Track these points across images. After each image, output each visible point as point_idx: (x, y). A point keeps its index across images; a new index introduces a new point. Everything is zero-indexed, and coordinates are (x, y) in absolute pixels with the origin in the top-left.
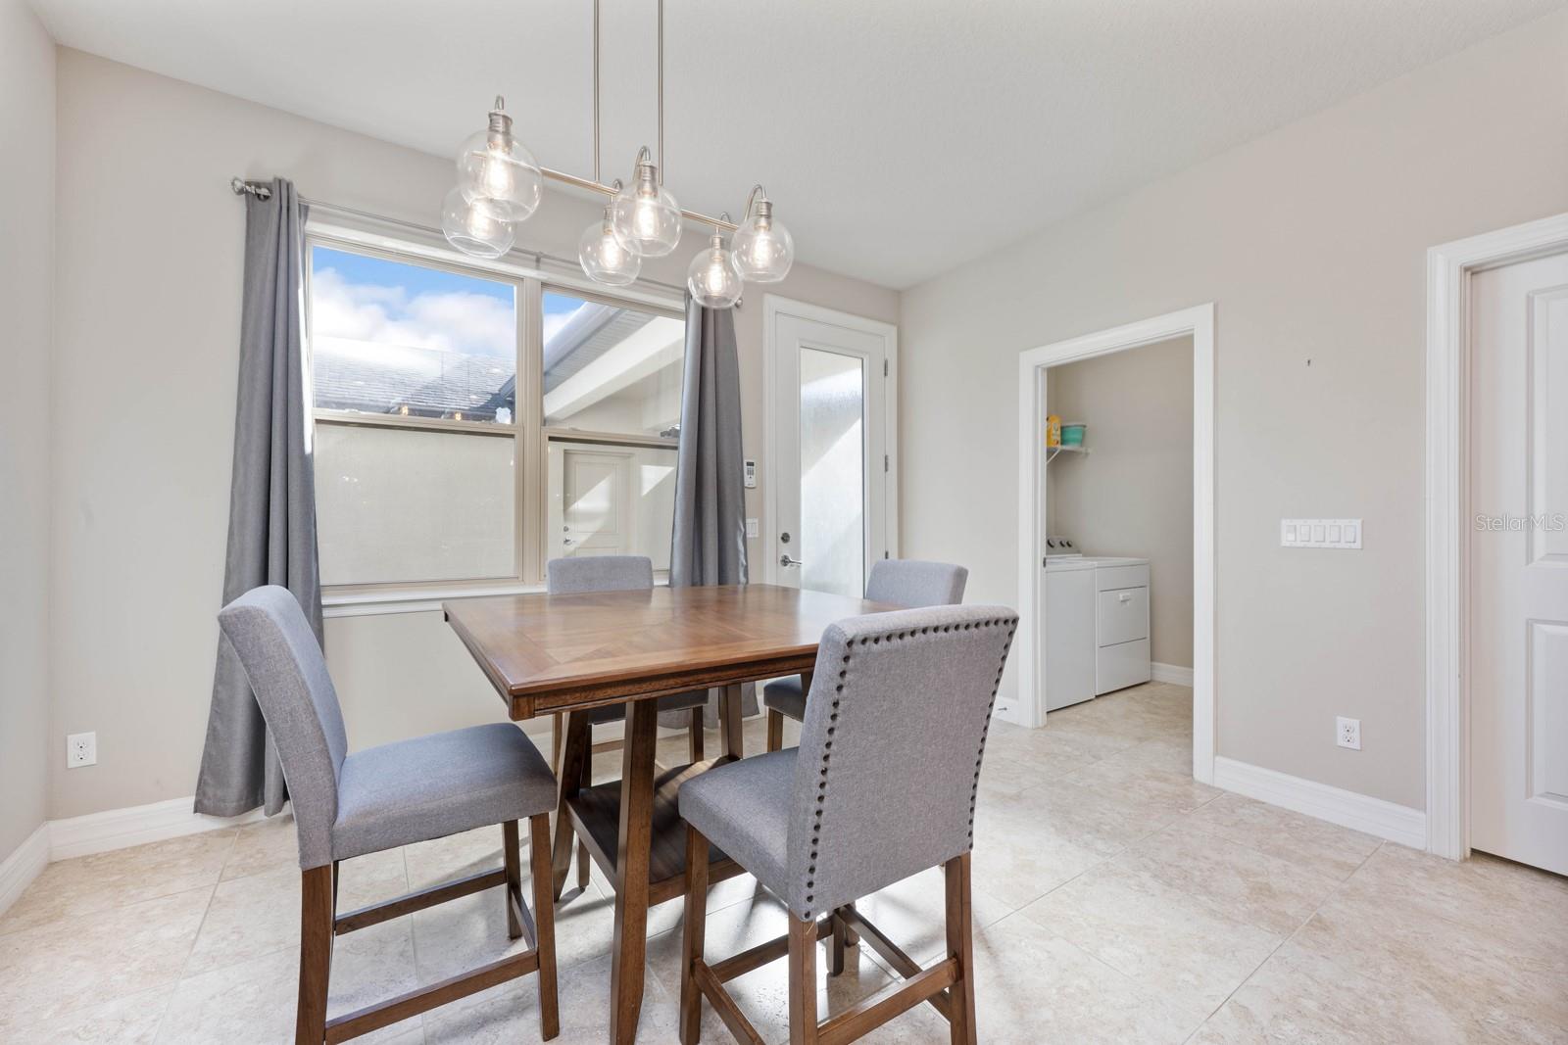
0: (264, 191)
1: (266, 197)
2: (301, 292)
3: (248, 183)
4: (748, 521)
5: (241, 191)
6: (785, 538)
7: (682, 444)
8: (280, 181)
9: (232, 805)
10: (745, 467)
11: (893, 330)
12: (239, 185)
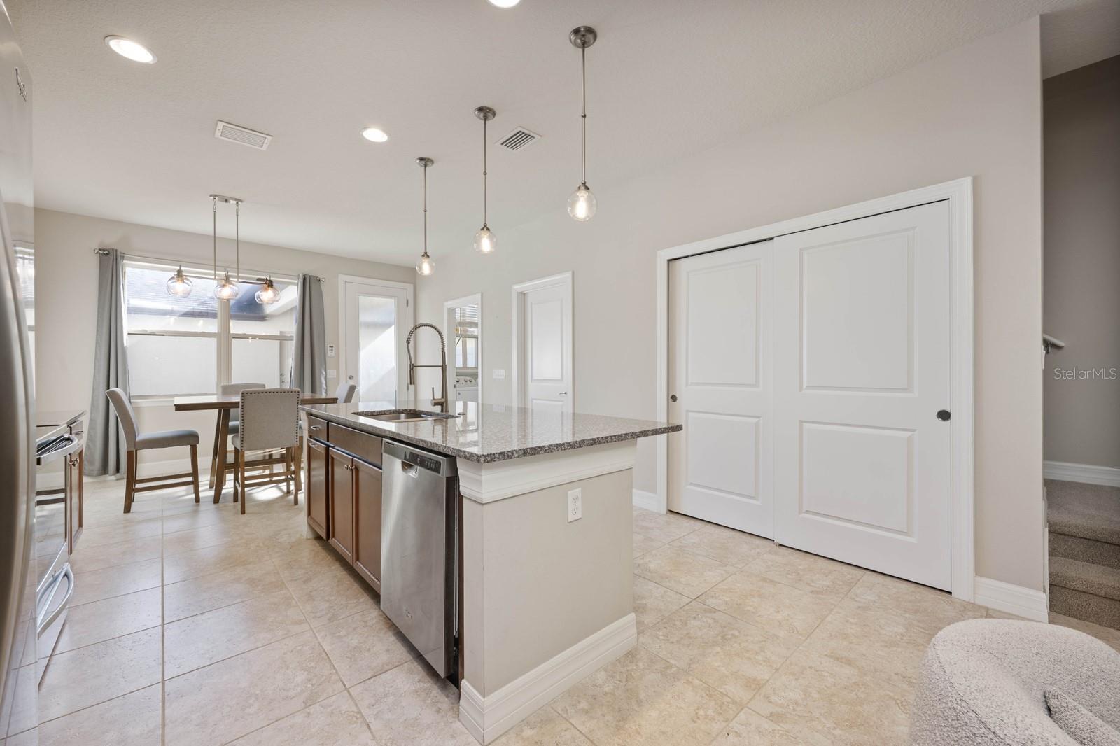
0: (106, 252)
1: (107, 254)
2: (122, 286)
3: (100, 250)
4: (328, 371)
5: (97, 253)
6: (351, 378)
7: (294, 339)
8: (113, 249)
9: (96, 472)
10: (329, 348)
11: (412, 286)
12: (96, 251)
